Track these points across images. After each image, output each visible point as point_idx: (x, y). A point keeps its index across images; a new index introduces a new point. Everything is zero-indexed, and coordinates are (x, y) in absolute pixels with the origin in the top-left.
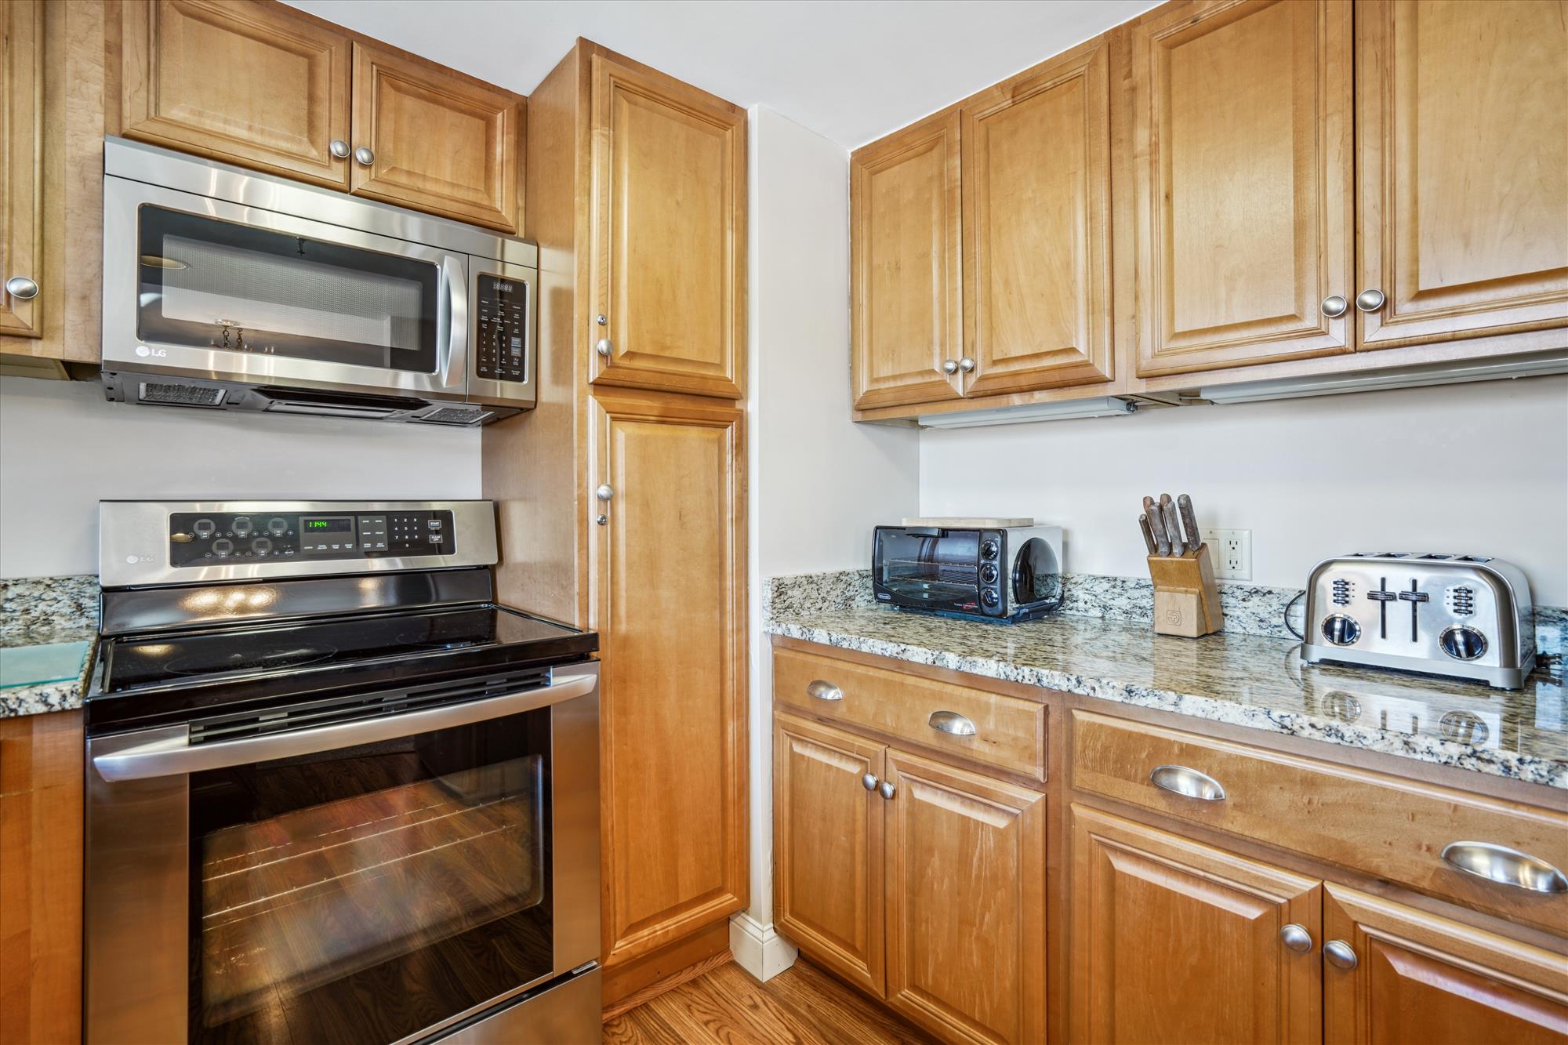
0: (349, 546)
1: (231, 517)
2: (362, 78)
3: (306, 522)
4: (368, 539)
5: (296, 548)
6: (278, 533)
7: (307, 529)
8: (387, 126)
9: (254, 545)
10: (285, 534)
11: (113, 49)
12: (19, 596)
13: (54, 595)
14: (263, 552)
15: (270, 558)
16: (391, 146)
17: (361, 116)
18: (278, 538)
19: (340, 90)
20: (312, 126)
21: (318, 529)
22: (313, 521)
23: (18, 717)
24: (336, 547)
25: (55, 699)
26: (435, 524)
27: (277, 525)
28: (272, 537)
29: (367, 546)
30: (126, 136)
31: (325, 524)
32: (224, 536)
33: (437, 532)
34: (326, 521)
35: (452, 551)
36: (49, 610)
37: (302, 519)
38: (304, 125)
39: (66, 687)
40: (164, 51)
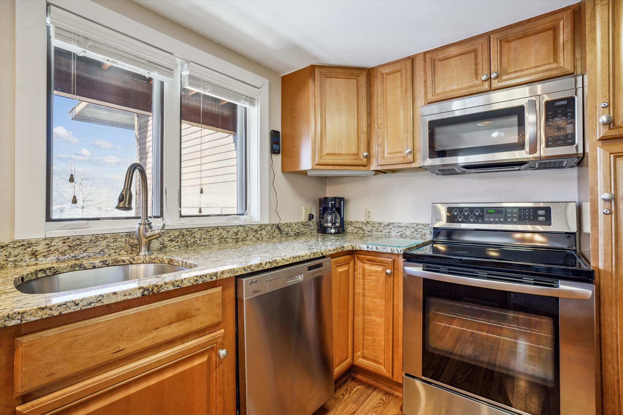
0: (502, 220)
1: (463, 208)
2: (493, 47)
3: (487, 210)
4: (510, 217)
5: (483, 219)
6: (477, 214)
7: (487, 213)
8: (505, 58)
9: (469, 217)
10: (479, 214)
11: (425, 81)
12: (420, 228)
13: (426, 228)
14: (472, 220)
15: (474, 222)
16: (506, 65)
17: (494, 60)
18: (477, 215)
19: (486, 55)
20: (476, 73)
21: (491, 213)
22: (489, 210)
23: (393, 253)
24: (497, 220)
25: (399, 251)
26: (541, 212)
27: (477, 211)
28: (475, 215)
29: (509, 220)
30: (429, 103)
31: (493, 211)
32: (461, 214)
33: (542, 216)
34: (495, 210)
35: (550, 224)
36: (425, 232)
37: (485, 209)
38: (474, 75)
39: (401, 249)
40: (436, 74)
